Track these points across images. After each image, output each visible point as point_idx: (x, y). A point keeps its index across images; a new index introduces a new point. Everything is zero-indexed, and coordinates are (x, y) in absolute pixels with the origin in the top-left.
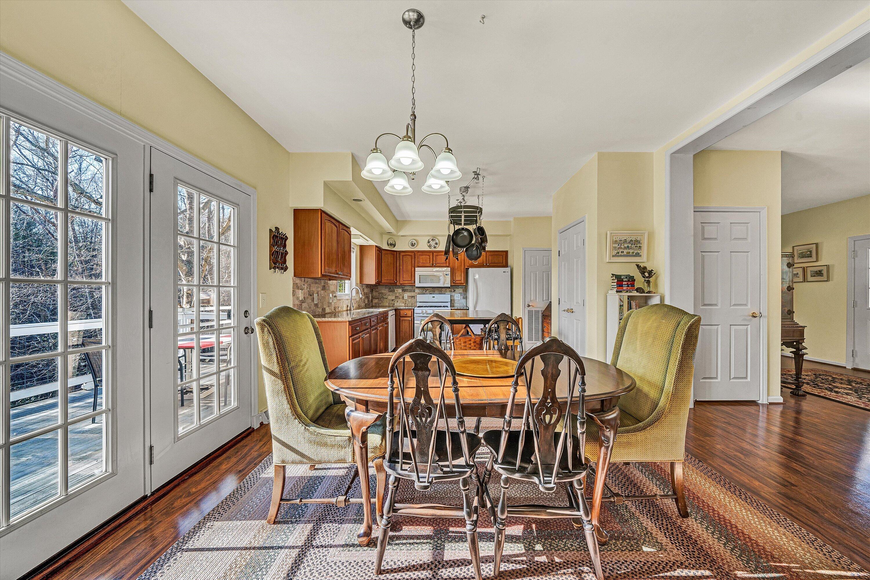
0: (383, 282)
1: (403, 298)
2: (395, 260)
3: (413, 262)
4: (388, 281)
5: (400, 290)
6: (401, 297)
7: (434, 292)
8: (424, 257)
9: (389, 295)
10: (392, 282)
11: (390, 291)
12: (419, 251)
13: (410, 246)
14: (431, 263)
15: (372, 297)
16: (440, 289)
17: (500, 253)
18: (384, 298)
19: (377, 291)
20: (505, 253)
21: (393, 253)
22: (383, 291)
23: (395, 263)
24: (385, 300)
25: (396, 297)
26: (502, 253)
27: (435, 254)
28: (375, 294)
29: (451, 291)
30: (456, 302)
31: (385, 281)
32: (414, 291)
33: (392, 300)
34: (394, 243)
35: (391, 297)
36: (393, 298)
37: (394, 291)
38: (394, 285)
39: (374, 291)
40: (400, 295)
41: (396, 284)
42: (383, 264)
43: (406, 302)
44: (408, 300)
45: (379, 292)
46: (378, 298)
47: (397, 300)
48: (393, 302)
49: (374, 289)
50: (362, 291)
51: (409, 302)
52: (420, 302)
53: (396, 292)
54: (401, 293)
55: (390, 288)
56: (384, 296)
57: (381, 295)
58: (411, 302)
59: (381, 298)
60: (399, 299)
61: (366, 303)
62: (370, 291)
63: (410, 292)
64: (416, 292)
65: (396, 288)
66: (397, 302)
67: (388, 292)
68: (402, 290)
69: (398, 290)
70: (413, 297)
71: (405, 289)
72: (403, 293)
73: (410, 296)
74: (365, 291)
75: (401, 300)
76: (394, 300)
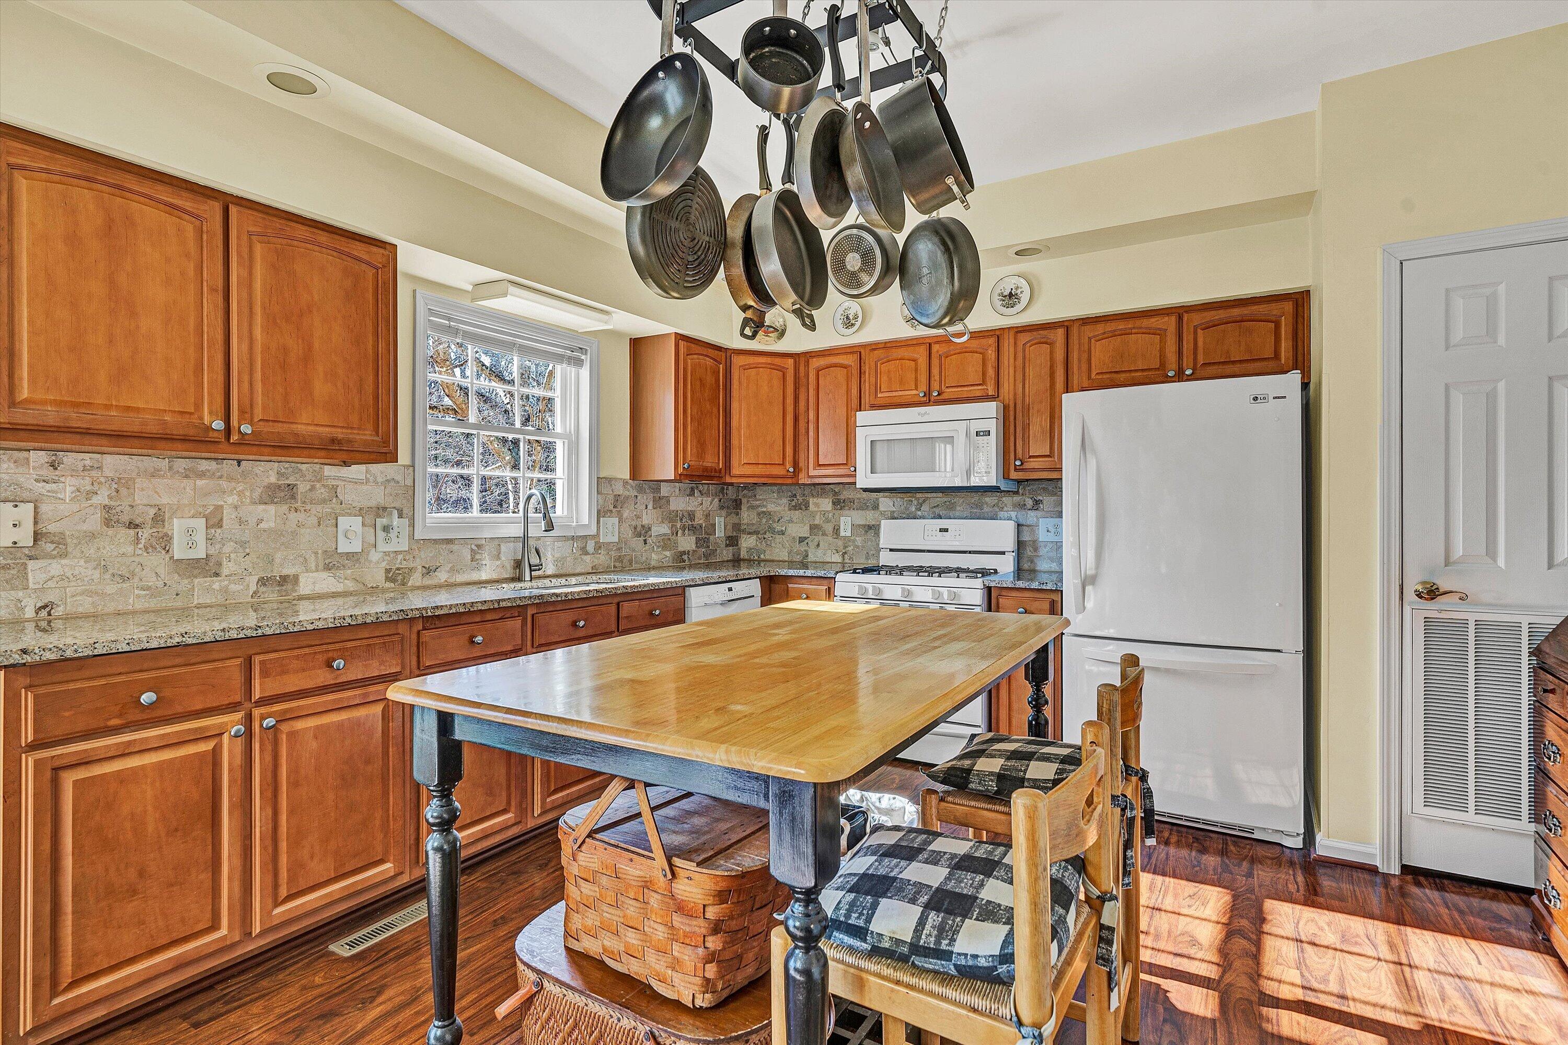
0: (736, 471)
1: (836, 530)
2: (791, 390)
3: (855, 392)
4: (761, 470)
5: (826, 504)
6: (829, 528)
7: (952, 507)
8: (891, 366)
9: (791, 521)
10: (778, 471)
11: (796, 508)
12: (874, 347)
13: (840, 326)
14: (923, 387)
15: (734, 527)
16: (975, 498)
17: (1262, 309)
18: (772, 530)
19: (752, 507)
20: (1288, 307)
21: (778, 361)
22: (771, 507)
23: (789, 401)
24: (778, 538)
25: (814, 528)
26: (1274, 309)
27: (935, 348)
28: (747, 516)
29: (1022, 506)
30: (1043, 551)
31: (748, 470)
32: (876, 507)
33: (802, 540)
34: (779, 323)
35: (799, 529)
36: (804, 531)
38: (789, 481)
39: (744, 508)
40: (828, 521)
41: (794, 480)
42: (735, 406)
43: (845, 547)
44: (854, 541)
45: (760, 509)
46: (756, 533)
47: (817, 539)
48: (803, 548)
49: (744, 501)
50: (650, 507)
51: (858, 547)
52: (891, 550)
53: (812, 508)
54: (830, 515)
55: (795, 496)
56: (775, 525)
57: (764, 520)
58: (863, 547)
59: (765, 533)
60: (823, 535)
61: (681, 549)
62: (722, 508)
63: (860, 508)
64: (882, 508)
65: (813, 496)
66: (818, 545)
67: (786, 509)
68: (834, 503)
69: (820, 500)
70: (870, 527)
71: (842, 497)
72: (837, 512)
73: (859, 525)
74: (673, 507)
75: (830, 538)
76: (806, 538)
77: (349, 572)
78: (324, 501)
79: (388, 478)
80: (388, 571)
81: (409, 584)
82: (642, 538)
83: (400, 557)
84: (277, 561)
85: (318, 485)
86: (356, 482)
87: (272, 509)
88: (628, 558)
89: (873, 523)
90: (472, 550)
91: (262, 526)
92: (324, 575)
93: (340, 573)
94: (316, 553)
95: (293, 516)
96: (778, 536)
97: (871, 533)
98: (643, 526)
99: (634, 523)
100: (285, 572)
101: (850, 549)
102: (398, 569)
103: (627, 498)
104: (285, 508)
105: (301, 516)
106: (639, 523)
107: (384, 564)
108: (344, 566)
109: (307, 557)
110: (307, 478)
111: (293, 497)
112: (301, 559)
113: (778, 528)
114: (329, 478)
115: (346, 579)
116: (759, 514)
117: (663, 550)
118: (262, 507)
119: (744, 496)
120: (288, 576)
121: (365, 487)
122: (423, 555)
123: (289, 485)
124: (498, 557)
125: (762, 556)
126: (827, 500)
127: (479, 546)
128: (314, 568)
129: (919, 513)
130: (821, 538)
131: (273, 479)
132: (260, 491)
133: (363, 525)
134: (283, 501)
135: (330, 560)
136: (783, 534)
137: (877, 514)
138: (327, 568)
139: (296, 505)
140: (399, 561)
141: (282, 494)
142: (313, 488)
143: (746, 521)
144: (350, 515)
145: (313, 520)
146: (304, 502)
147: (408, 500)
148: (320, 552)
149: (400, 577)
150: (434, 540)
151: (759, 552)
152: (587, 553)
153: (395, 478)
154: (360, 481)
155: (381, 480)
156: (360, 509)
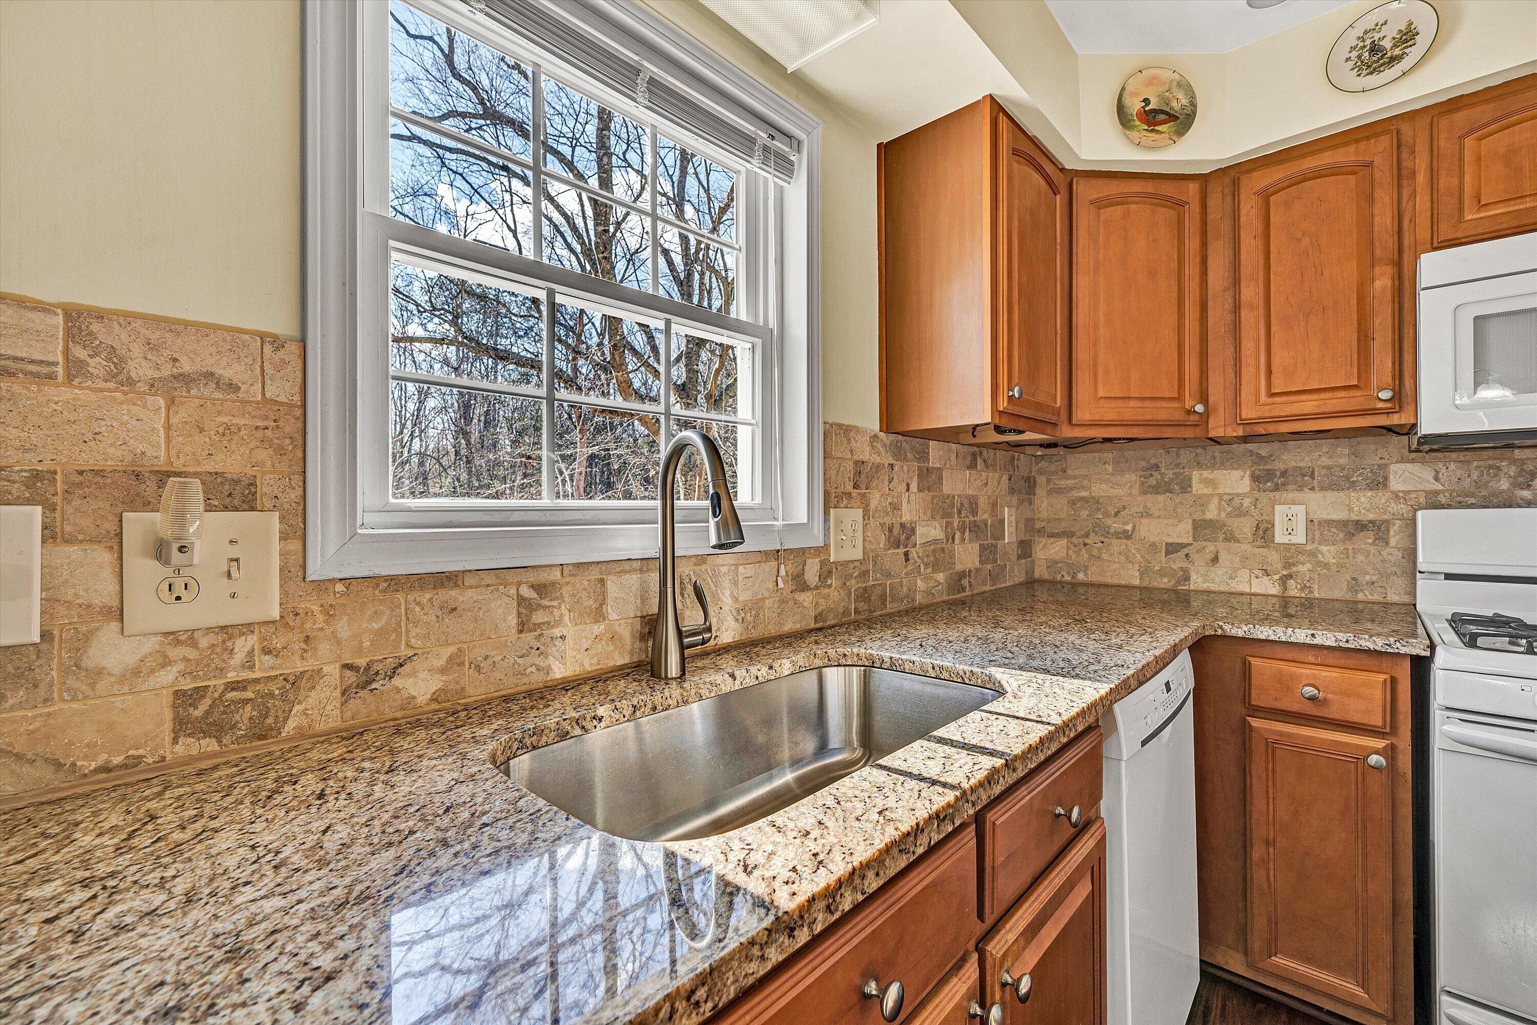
0: (1082, 414)
1: (1264, 532)
2: (1192, 244)
4: (1131, 410)
5: (1235, 480)
6: (1245, 527)
8: (1520, 136)
9: (1146, 514)
10: (1165, 412)
11: (1157, 490)
15: (1029, 524)
18: (1101, 530)
19: (1060, 491)
21: (1167, 189)
22: (1099, 489)
23: (1192, 269)
24: (1117, 545)
25: (1202, 528)
31: (1109, 413)
32: (1379, 482)
33: (1172, 549)
34: (1179, 101)
35: (1165, 528)
36: (1181, 532)
37: (1185, 486)
38: (1189, 433)
39: (1040, 492)
40: (1240, 513)
41: (1198, 432)
42: (1081, 282)
43: (1288, 565)
44: (1313, 554)
45: (1076, 494)
46: (1068, 534)
47: (1211, 548)
48: (1177, 562)
49: (1041, 480)
50: (914, 487)
51: (1326, 565)
52: (1449, 577)
53: (1197, 487)
54: (1247, 502)
55: (1156, 467)
56: (1109, 522)
57: (1084, 513)
58: (1341, 566)
59: (1087, 535)
60: (1227, 539)
61: (959, 567)
62: (1012, 491)
63: (1334, 486)
64: (1396, 484)
65: (1200, 466)
66: (1215, 560)
67: (1135, 491)
68: (1255, 479)
69: (1218, 474)
70: (1361, 526)
71: (1278, 466)
72: (1265, 498)
73: (1330, 523)
74: (946, 489)
75: (1246, 547)
76: (1183, 546)
79: (186, 367)
80: (185, 699)
81: (290, 726)
82: (901, 550)
83: (243, 643)
88: (878, 591)
89: (1371, 516)
90: (521, 600)
96: (1115, 542)
97: (1369, 537)
98: (903, 526)
99: (887, 520)
101: (1303, 568)
102: (234, 686)
103: (877, 467)
106: (896, 521)
107: (165, 677)
113: (1116, 526)
116: (1073, 503)
117: (934, 571)
119: (1040, 472)
121: (57, 393)
122: (343, 627)
124: (599, 615)
125: (1081, 576)
126: (1237, 474)
127: (541, 589)
129: (1526, 494)
130: (1221, 545)
133: (50, 534)
136: (1128, 537)
137: (1382, 498)
140: (239, 657)
143: (1044, 514)
147: (280, 451)
149: (245, 713)
150: (390, 579)
151: (1074, 569)
152: (803, 587)
153: (219, 371)
154: (33, 368)
155: (151, 373)
156: (36, 476)
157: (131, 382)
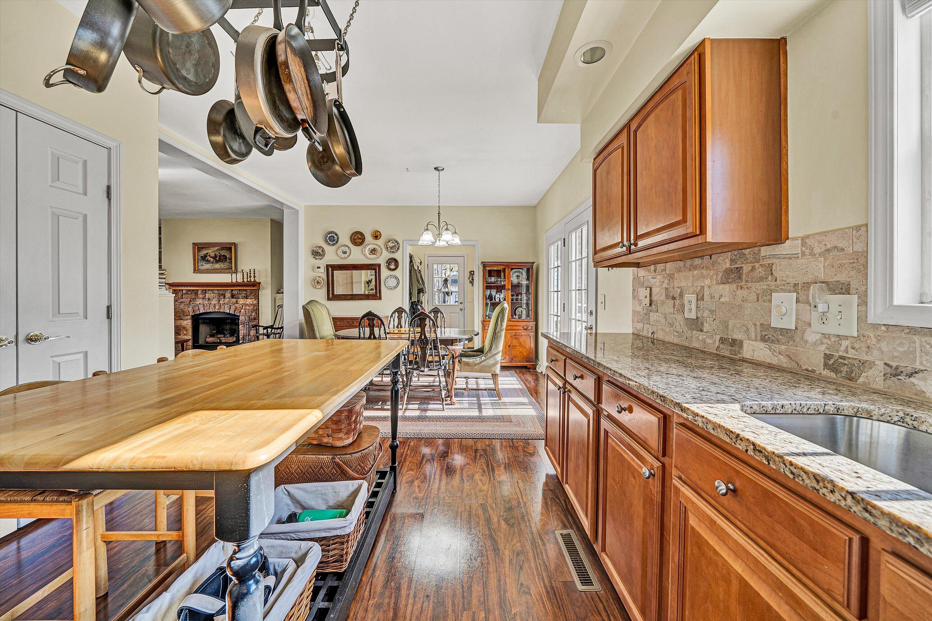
77: (783, 347)
78: (761, 279)
79: (829, 246)
80: (827, 357)
81: (861, 380)
83: (845, 343)
84: (730, 327)
85: (757, 265)
86: (790, 257)
87: (727, 286)
91: (722, 300)
92: (762, 345)
93: (774, 346)
94: (755, 325)
95: (739, 292)
100: (735, 337)
102: (842, 357)
104: (734, 286)
105: (745, 292)
107: (823, 348)
108: (778, 341)
109: (749, 327)
110: (749, 261)
111: (740, 278)
112: (745, 328)
114: (765, 257)
115: (780, 353)
118: (722, 286)
120: (736, 340)
121: (799, 261)
122: (884, 345)
123: (737, 268)
128: (753, 337)
131: (728, 265)
132: (721, 274)
133: (798, 301)
134: (734, 281)
135: (765, 333)
138: (764, 339)
139: (741, 284)
140: (843, 348)
141: (733, 276)
142: (753, 268)
144: (784, 291)
145: (753, 297)
146: (747, 281)
147: (859, 271)
148: (758, 324)
149: (845, 369)
153: (838, 245)
154: (795, 256)
155: (820, 251)
156: (795, 285)
157: (815, 255)
